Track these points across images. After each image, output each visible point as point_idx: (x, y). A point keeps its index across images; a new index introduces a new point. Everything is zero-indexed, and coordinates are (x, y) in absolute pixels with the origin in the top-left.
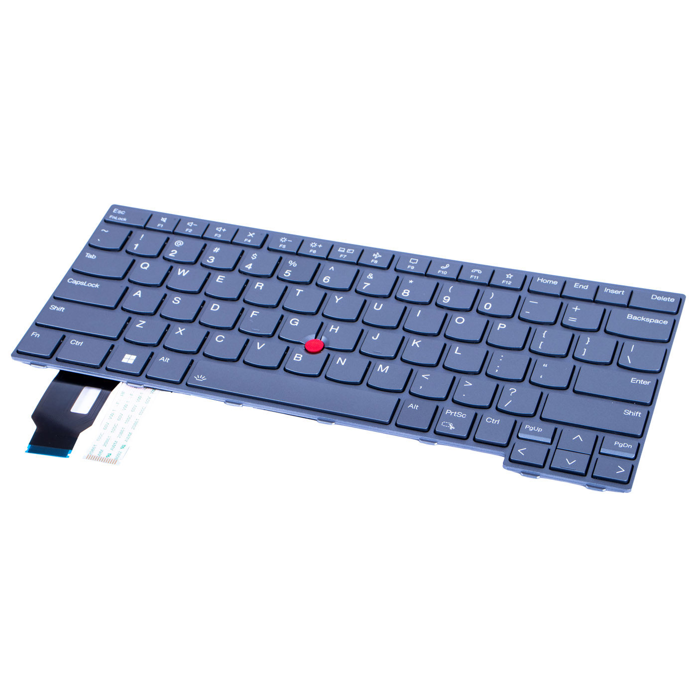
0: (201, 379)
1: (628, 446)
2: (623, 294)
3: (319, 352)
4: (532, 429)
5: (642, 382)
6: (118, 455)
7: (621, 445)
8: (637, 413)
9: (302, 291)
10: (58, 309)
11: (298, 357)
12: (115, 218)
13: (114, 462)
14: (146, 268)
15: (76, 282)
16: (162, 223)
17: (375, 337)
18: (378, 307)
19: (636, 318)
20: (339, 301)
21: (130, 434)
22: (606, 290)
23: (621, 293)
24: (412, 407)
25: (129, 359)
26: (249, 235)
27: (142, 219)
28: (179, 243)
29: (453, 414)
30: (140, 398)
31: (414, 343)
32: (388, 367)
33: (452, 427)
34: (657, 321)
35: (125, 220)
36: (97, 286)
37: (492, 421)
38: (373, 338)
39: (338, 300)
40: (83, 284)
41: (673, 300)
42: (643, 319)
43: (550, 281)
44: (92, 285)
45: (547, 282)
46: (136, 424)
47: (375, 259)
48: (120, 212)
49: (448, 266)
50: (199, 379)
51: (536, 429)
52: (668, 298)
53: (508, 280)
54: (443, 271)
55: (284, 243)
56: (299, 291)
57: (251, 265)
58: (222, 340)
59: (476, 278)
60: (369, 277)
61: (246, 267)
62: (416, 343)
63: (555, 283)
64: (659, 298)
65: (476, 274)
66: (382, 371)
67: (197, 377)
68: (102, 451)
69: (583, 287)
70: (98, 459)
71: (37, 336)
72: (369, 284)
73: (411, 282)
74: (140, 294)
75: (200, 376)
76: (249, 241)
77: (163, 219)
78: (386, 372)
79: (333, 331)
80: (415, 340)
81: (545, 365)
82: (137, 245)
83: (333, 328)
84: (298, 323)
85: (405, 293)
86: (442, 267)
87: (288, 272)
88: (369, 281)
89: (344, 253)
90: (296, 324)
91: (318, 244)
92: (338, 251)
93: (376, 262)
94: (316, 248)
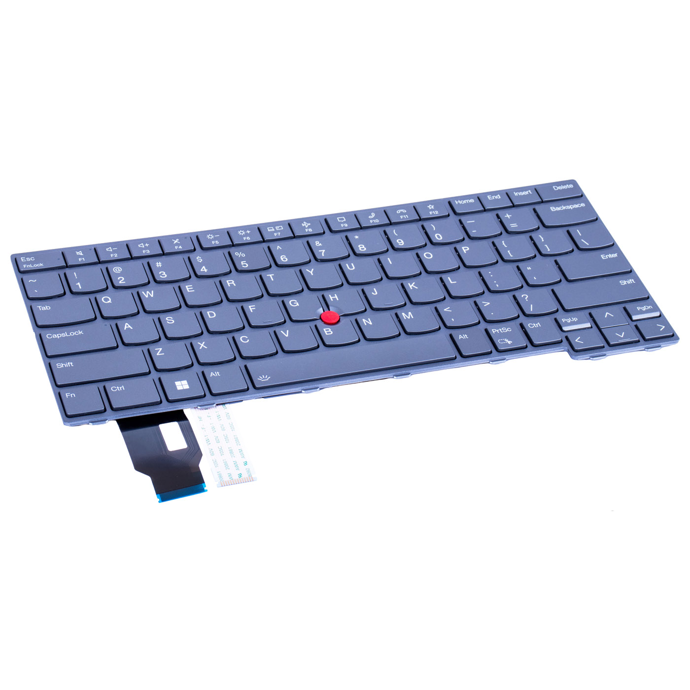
0: (267, 379)
1: (649, 307)
2: (531, 193)
3: (339, 321)
4: (569, 321)
5: (611, 256)
6: (248, 471)
8: (630, 281)
9: (273, 274)
10: (66, 365)
11: (327, 331)
12: (31, 266)
13: (251, 479)
14: (108, 302)
15: (55, 336)
16: (81, 256)
18: (351, 267)
19: (559, 209)
20: (313, 272)
21: (241, 451)
22: (516, 194)
23: (529, 192)
24: (462, 337)
25: (182, 385)
26: (175, 243)
27: (59, 259)
28: (118, 270)
29: (499, 331)
30: (219, 416)
31: (411, 286)
32: (410, 313)
33: (509, 342)
34: (577, 206)
35: (41, 265)
36: (80, 332)
37: (534, 325)
38: (373, 293)
39: (311, 272)
40: (65, 335)
41: (571, 186)
42: (564, 208)
43: (467, 201)
44: (74, 333)
45: (465, 202)
46: (237, 440)
47: (308, 228)
48: (28, 259)
49: (373, 215)
50: (263, 379)
51: (571, 319)
52: (566, 186)
53: (433, 210)
54: (373, 220)
55: (214, 240)
56: (271, 275)
57: (204, 267)
58: (248, 340)
59: (406, 217)
60: (318, 244)
61: (202, 270)
62: (412, 285)
63: (472, 201)
64: (559, 188)
65: (402, 214)
66: (409, 318)
67: (260, 378)
68: (230, 475)
69: (496, 197)
70: (232, 483)
71: (73, 395)
72: (324, 251)
73: (357, 237)
74: (130, 327)
75: (262, 377)
76: (180, 247)
77: (77, 253)
78: (412, 317)
79: (335, 299)
80: (409, 284)
81: (529, 268)
82: (79, 284)
83: (332, 297)
84: (297, 303)
85: (361, 248)
86: (370, 217)
87: (243, 263)
88: (321, 248)
89: (276, 231)
90: (298, 305)
91: (246, 231)
92: (269, 231)
93: (311, 231)
94: (246, 235)
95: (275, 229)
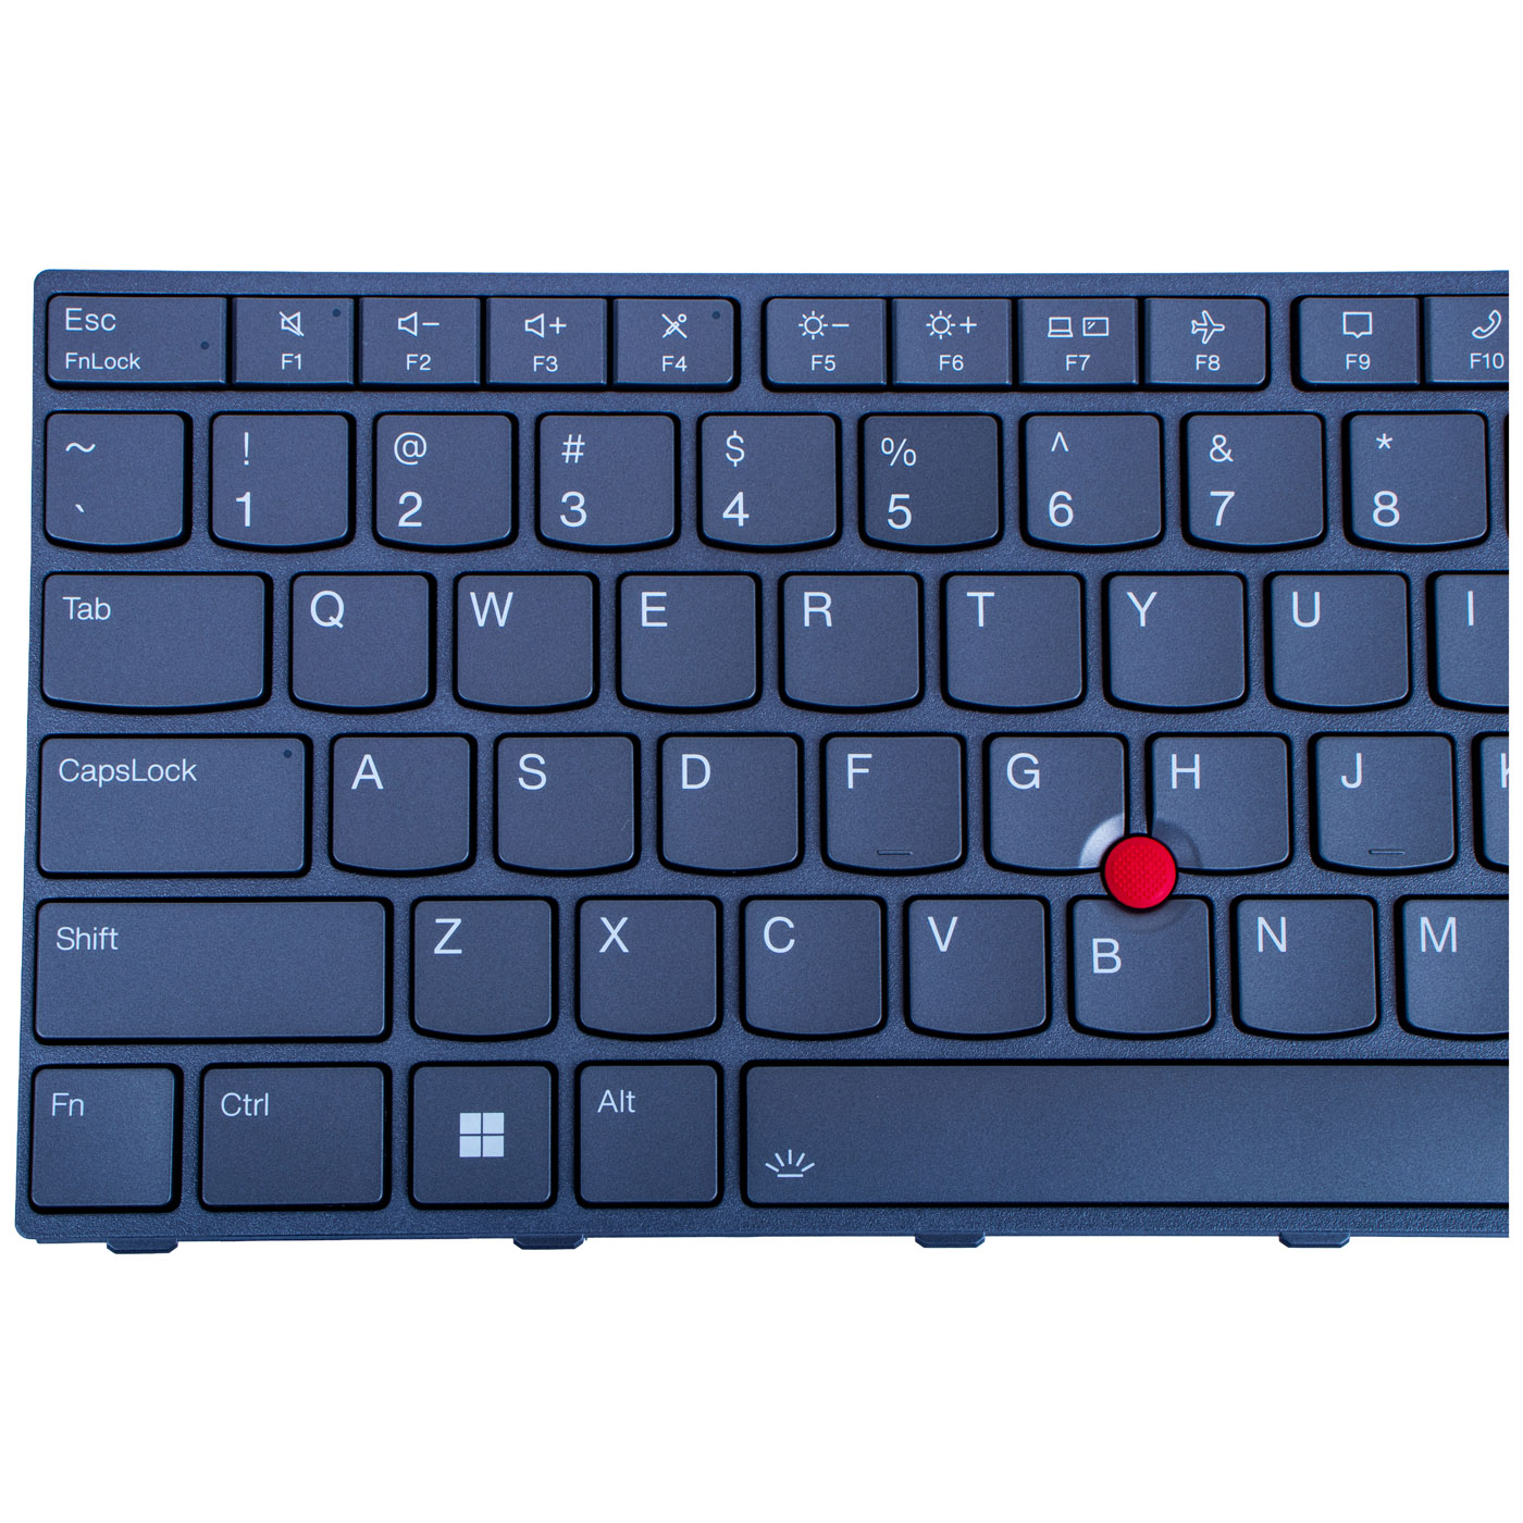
0: (798, 1171)
9: (992, 594)
10: (92, 943)
11: (1104, 952)
12: (90, 362)
14: (335, 621)
15: (94, 774)
16: (290, 342)
17: (1352, 779)
18: (1306, 614)
20: (1149, 614)
25: (482, 1135)
26: (667, 330)
27: (205, 346)
28: (410, 449)
31: (1504, 771)
32: (1452, 921)
35: (135, 361)
36: (187, 771)
38: (1344, 779)
39: (1143, 611)
40: (125, 773)
44: (164, 774)
47: (1208, 350)
48: (94, 322)
49: (1496, 320)
50: (788, 1169)
54: (1485, 352)
55: (822, 346)
56: (981, 595)
57: (740, 497)
58: (792, 942)
60: (1217, 454)
61: (726, 515)
66: (1439, 949)
67: (776, 1163)
71: (76, 1106)
72: (1231, 495)
73: (1384, 441)
74: (375, 776)
75: (785, 1159)
76: (682, 365)
77: (285, 318)
78: (1454, 949)
79: (1186, 779)
80: (1502, 754)
82: (246, 499)
83: (1179, 766)
84: (1036, 773)
85: (1381, 507)
86: (1476, 333)
87: (898, 502)
88: (1223, 475)
89: (1077, 344)
90: (1036, 782)
91: (957, 319)
92: (1049, 336)
93: (1214, 363)
94: (956, 342)
95: (1077, 328)
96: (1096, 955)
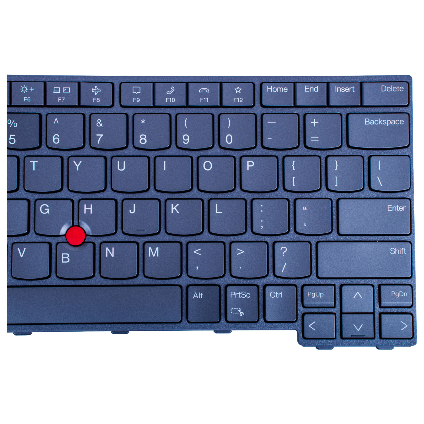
1: (404, 294)
3: (83, 243)
4: (314, 295)
5: (398, 208)
7: (398, 295)
8: (402, 250)
9: (37, 162)
11: (65, 257)
17: (132, 211)
18: (121, 167)
19: (373, 123)
20: (79, 168)
22: (336, 89)
23: (352, 89)
24: (197, 296)
29: (238, 295)
31: (172, 209)
32: (157, 248)
33: (241, 313)
34: (394, 122)
37: (275, 295)
38: (130, 211)
39: (78, 166)
41: (402, 89)
42: (380, 122)
43: (280, 88)
45: (277, 90)
47: (96, 96)
49: (173, 89)
51: (318, 295)
52: (397, 87)
53: (238, 95)
54: (170, 97)
56: (34, 162)
59: (205, 100)
60: (99, 125)
62: (175, 208)
63: (285, 89)
64: (387, 89)
65: (204, 94)
66: (154, 256)
69: (314, 90)
72: (102, 135)
73: (143, 121)
78: (158, 256)
79: (88, 211)
80: (172, 205)
81: (305, 208)
83: (86, 208)
84: (48, 209)
85: (142, 139)
86: (168, 93)
87: (12, 137)
88: (100, 130)
89: (61, 95)
90: (48, 212)
91: (29, 87)
92: (54, 92)
93: (98, 100)
94: (29, 94)
95: (61, 90)
96: (63, 258)
